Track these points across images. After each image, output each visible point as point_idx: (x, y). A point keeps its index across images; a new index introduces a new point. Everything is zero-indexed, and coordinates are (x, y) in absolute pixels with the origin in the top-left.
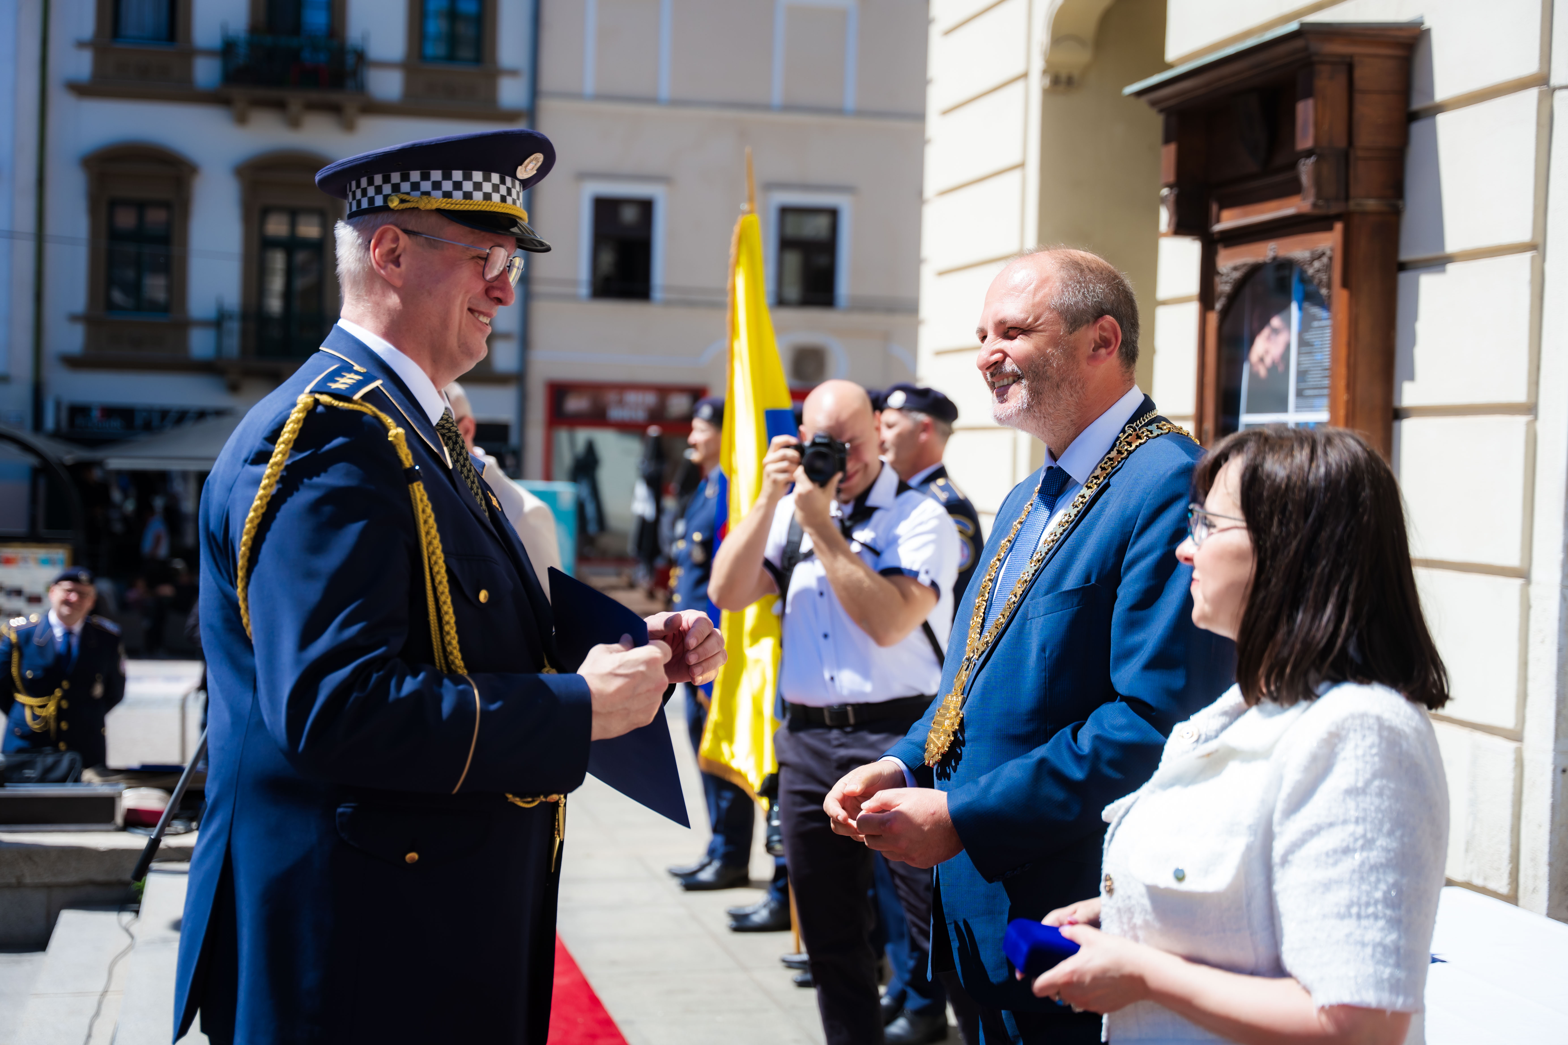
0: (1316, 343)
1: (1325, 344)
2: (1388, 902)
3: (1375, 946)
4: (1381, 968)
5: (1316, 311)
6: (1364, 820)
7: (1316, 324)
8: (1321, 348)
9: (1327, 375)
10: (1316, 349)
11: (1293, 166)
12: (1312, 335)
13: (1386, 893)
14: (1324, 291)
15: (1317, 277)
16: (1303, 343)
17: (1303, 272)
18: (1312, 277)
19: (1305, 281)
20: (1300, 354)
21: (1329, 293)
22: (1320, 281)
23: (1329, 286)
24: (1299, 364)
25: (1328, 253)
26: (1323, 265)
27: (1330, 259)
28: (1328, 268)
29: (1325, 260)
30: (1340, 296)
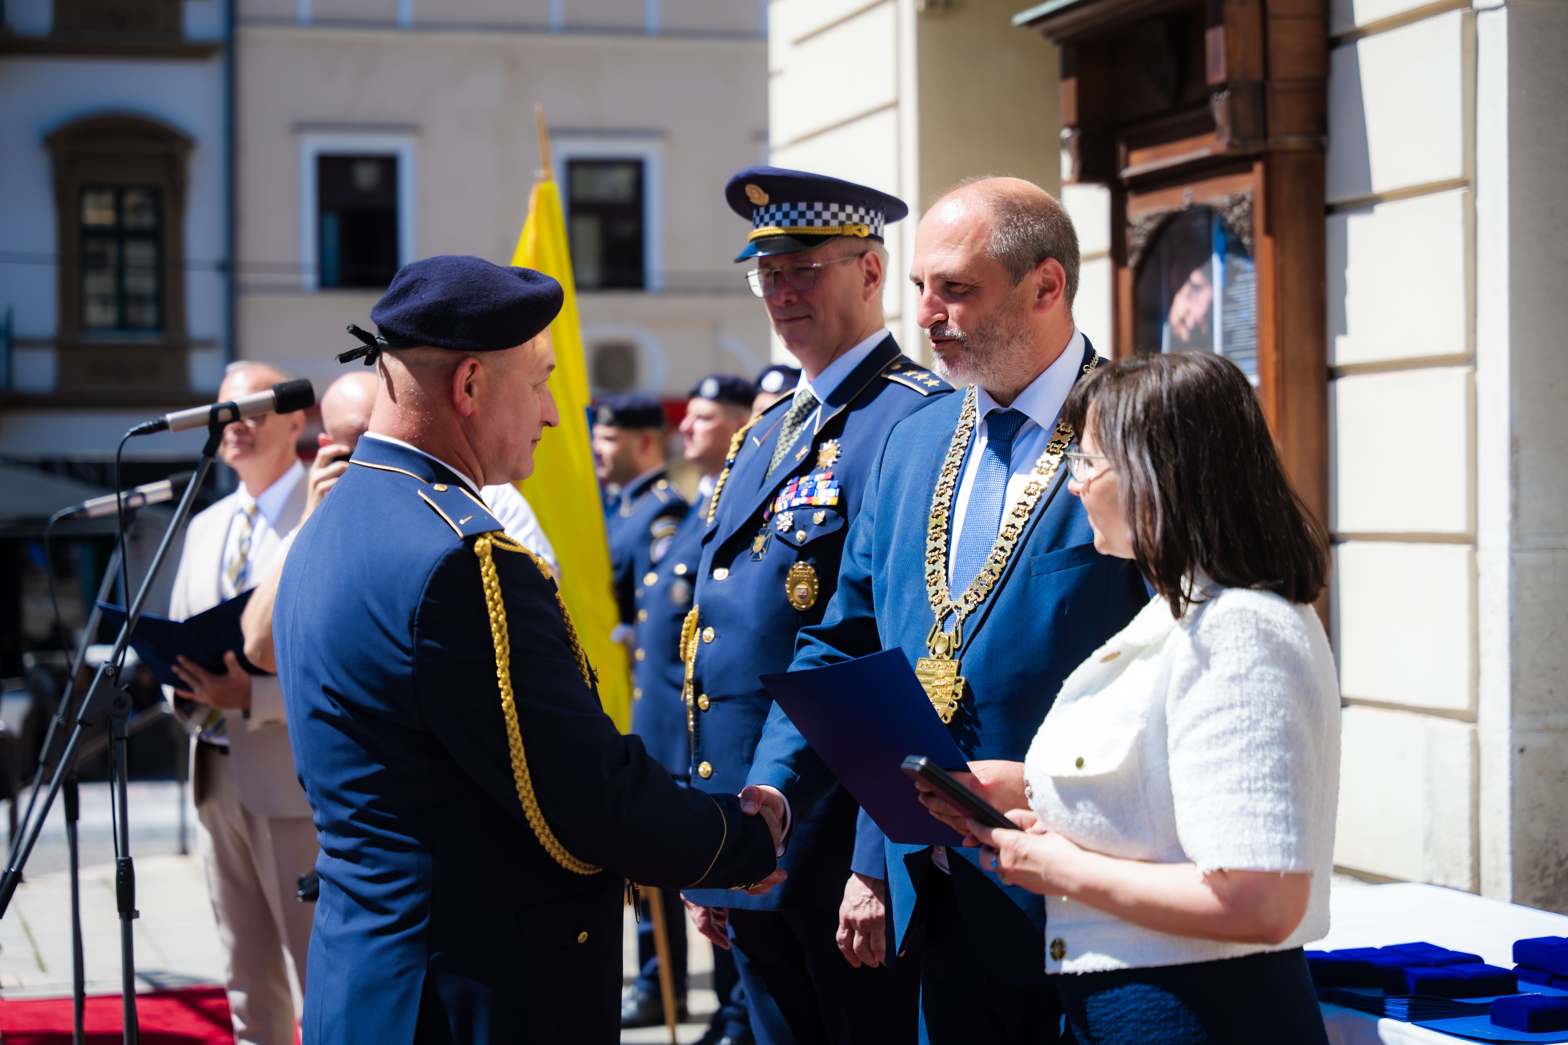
0: (1241, 300)
1: (1250, 300)
2: (1274, 776)
3: (1267, 815)
4: (1273, 835)
5: (1239, 262)
6: (1249, 703)
7: (1240, 277)
8: (1247, 305)
9: (1254, 336)
10: (1242, 305)
11: (1205, 102)
12: (1237, 290)
13: (1273, 769)
14: (1246, 241)
15: (1238, 224)
16: (1227, 300)
17: (1223, 220)
18: (1233, 225)
19: (1227, 229)
20: (1224, 312)
21: (1251, 242)
22: (1242, 229)
23: (1251, 234)
24: (1224, 323)
25: (1249, 197)
26: (1244, 211)
27: (1252, 204)
28: (1249, 214)
29: (1245, 205)
30: (1264, 245)
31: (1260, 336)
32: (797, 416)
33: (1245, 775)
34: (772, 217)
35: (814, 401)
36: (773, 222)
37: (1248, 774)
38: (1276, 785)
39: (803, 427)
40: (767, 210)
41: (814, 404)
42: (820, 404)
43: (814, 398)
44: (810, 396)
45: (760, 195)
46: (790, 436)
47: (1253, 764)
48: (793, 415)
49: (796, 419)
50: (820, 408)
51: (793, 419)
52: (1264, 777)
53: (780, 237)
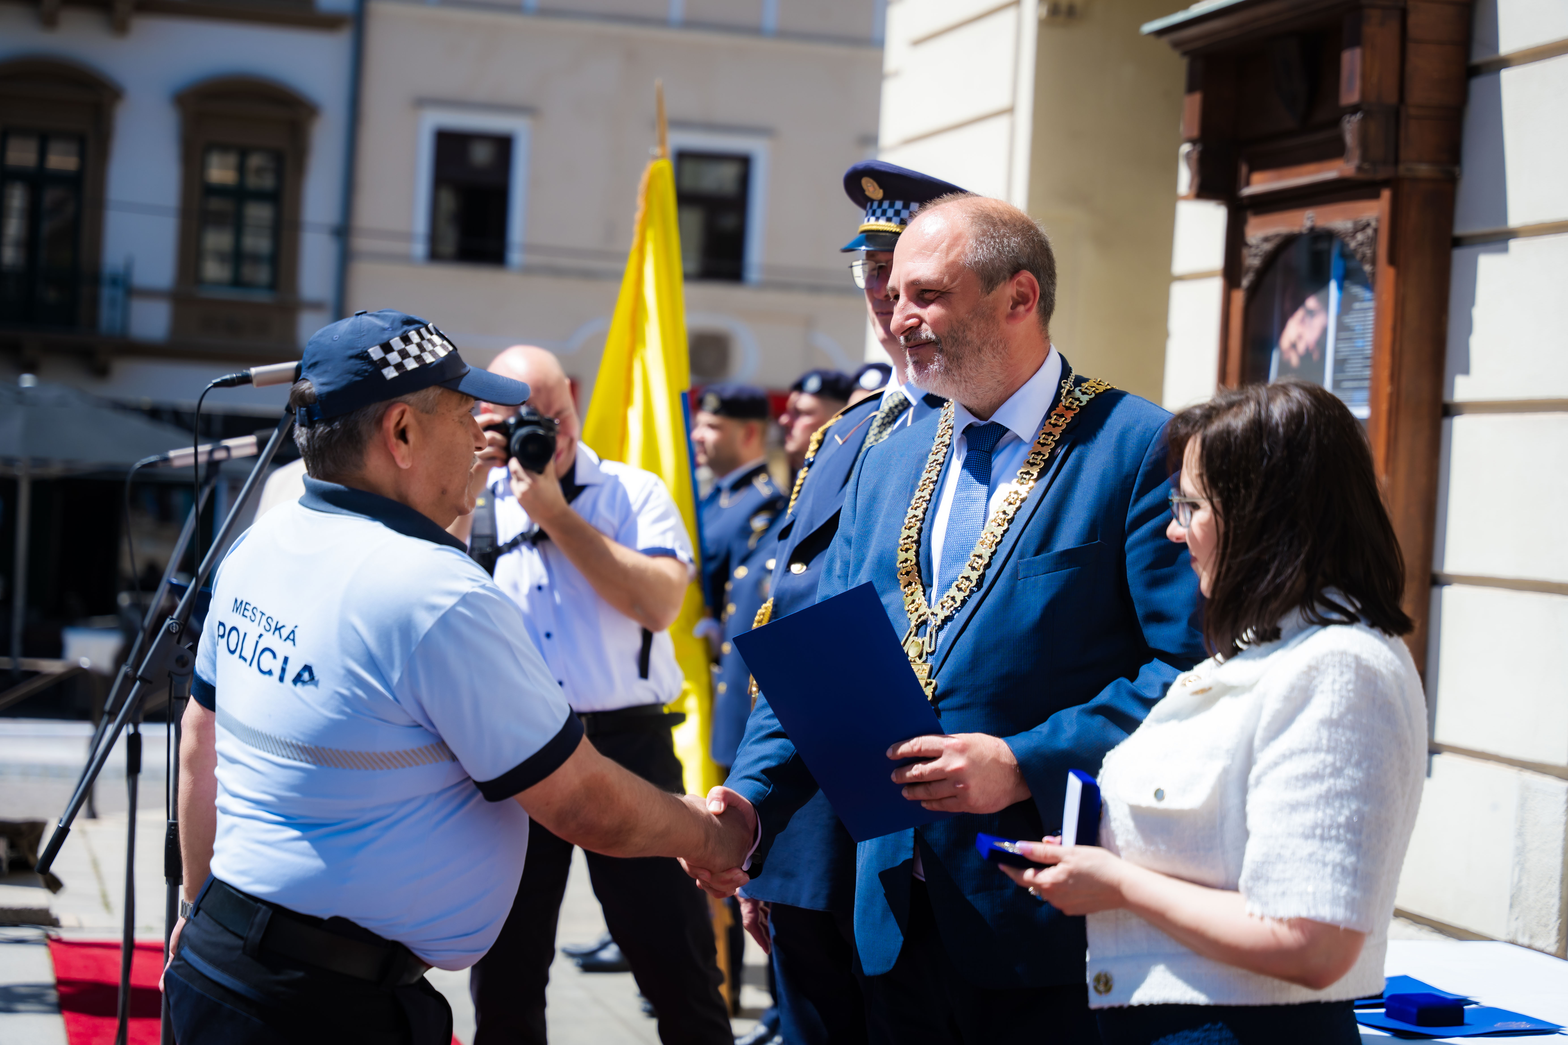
0: (1357, 328)
1: (1368, 329)
2: (1349, 826)
3: (1335, 866)
4: (1340, 886)
5: (1357, 290)
7: (1357, 305)
8: (1363, 334)
9: (1369, 364)
10: (1357, 334)
11: (1336, 123)
12: (1353, 318)
13: (1349, 819)
14: (1367, 268)
15: (1360, 250)
16: (1341, 327)
17: (1344, 245)
18: (1355, 250)
19: (1346, 255)
20: (1337, 339)
21: (1373, 269)
22: (1364, 256)
23: (1374, 262)
24: (1336, 351)
25: (1373, 224)
26: (1368, 238)
27: (1376, 231)
28: (1373, 241)
29: (1369, 231)
30: (1386, 275)
31: (1374, 367)
32: (887, 416)
33: (1319, 822)
34: (884, 213)
35: (906, 403)
36: (885, 218)
37: (1323, 821)
38: (1349, 836)
39: (893, 427)
40: (880, 206)
41: (905, 406)
42: (912, 406)
43: (906, 399)
44: (902, 397)
45: (875, 190)
46: (879, 436)
47: (1329, 811)
48: (884, 415)
49: (886, 420)
50: (911, 410)
51: (883, 418)
52: (1339, 826)
53: (887, 234)
